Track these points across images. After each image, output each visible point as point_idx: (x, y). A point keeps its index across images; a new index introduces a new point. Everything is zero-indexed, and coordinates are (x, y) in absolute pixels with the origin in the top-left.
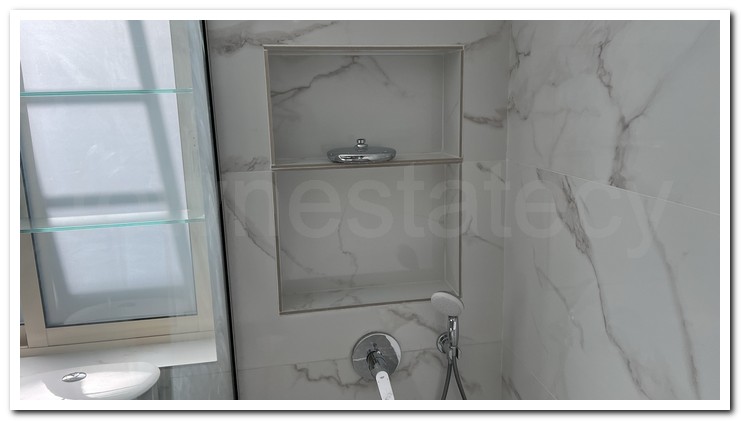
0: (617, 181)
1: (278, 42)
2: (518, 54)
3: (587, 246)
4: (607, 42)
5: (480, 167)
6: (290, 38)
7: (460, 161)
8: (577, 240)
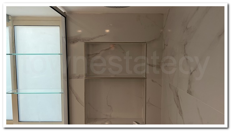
0: (189, 92)
1: (88, 40)
2: (165, 45)
3: (182, 113)
4: (186, 44)
5: (153, 81)
6: (92, 39)
7: (146, 78)
8: (179, 110)
